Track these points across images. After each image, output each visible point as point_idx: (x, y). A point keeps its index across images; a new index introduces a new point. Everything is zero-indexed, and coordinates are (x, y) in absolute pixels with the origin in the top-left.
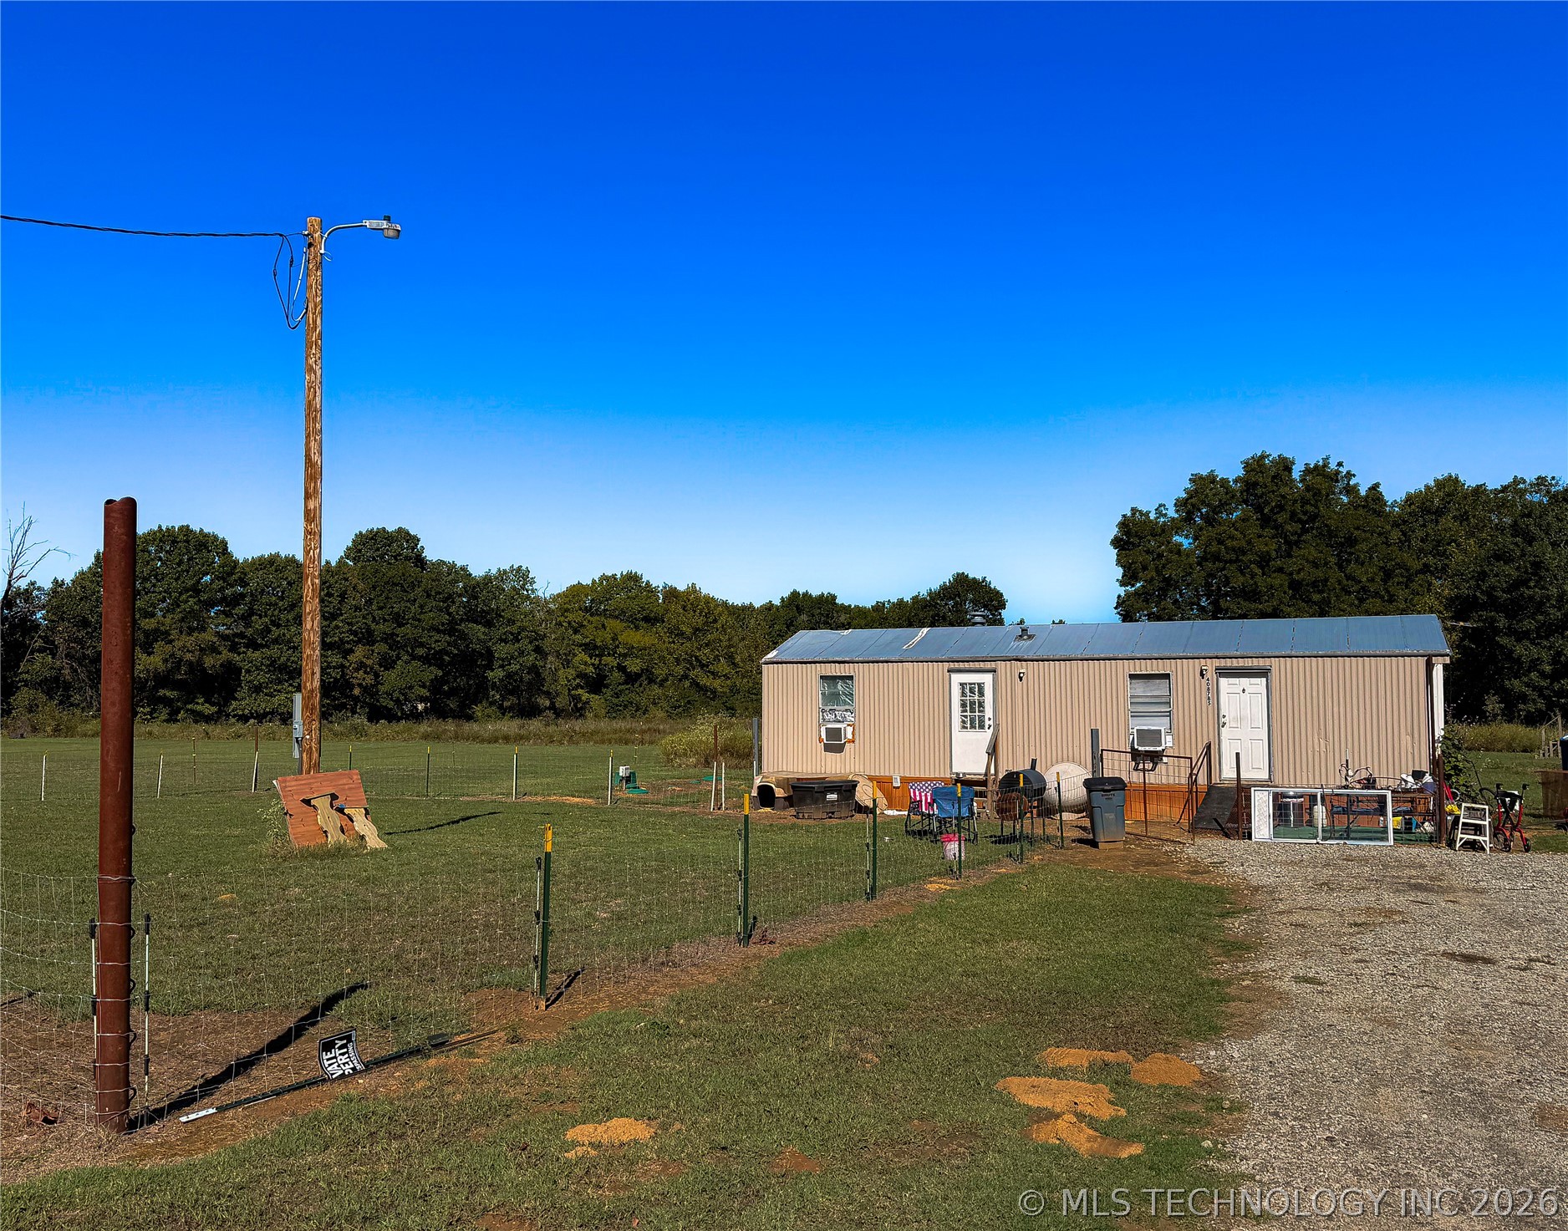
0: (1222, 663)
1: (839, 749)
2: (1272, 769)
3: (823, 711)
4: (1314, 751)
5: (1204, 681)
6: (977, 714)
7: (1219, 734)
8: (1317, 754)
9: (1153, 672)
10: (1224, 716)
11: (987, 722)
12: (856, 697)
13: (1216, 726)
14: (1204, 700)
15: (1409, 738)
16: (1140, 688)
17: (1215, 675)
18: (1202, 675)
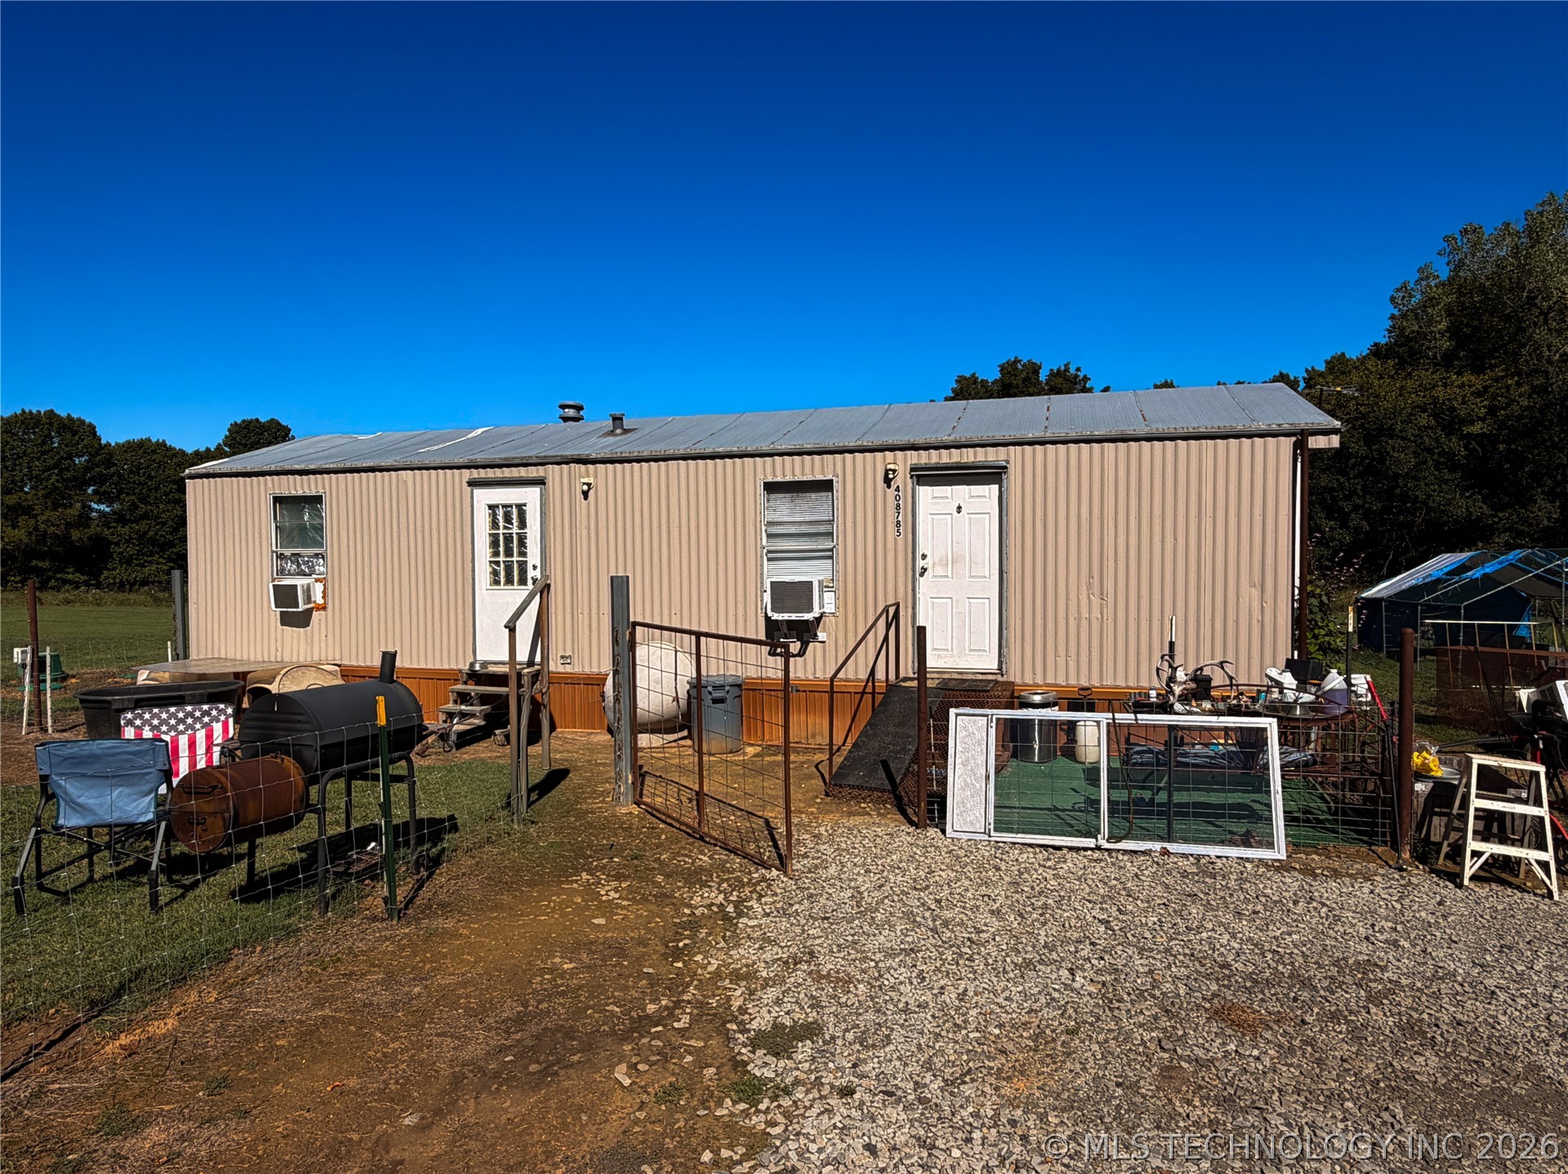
0: (923, 458)
1: (300, 620)
2: (1005, 650)
3: (281, 557)
4: (1079, 619)
5: (891, 492)
6: (515, 559)
7: (914, 590)
8: (1085, 623)
9: (805, 479)
10: (924, 557)
11: (531, 573)
12: (327, 532)
13: (910, 573)
14: (891, 527)
15: (1255, 593)
16: (785, 510)
17: (909, 481)
18: (888, 481)
